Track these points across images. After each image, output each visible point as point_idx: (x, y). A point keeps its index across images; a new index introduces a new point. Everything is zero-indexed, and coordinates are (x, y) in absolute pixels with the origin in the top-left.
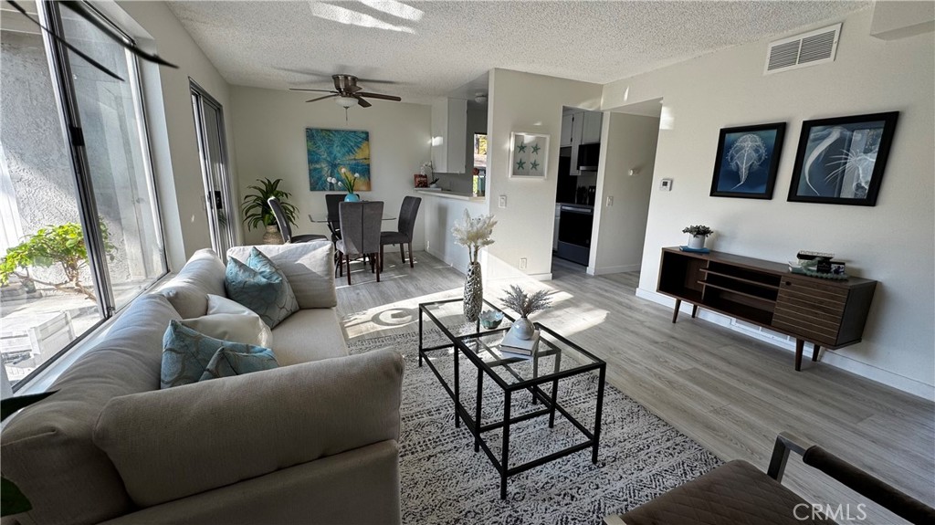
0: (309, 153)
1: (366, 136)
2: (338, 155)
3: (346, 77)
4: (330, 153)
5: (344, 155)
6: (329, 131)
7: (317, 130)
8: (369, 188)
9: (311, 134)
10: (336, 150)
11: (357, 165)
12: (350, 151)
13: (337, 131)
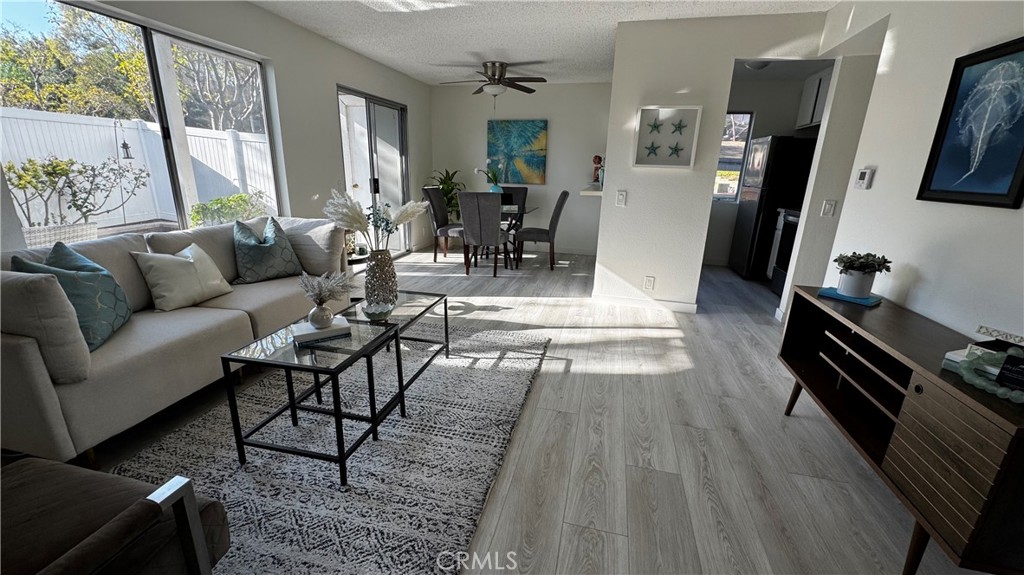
0: (490, 145)
1: (545, 125)
2: (515, 146)
3: (494, 64)
4: (507, 145)
5: (520, 146)
6: (508, 122)
7: (497, 122)
8: (544, 181)
9: (493, 126)
10: (514, 141)
11: (533, 156)
12: (527, 142)
13: (516, 122)
